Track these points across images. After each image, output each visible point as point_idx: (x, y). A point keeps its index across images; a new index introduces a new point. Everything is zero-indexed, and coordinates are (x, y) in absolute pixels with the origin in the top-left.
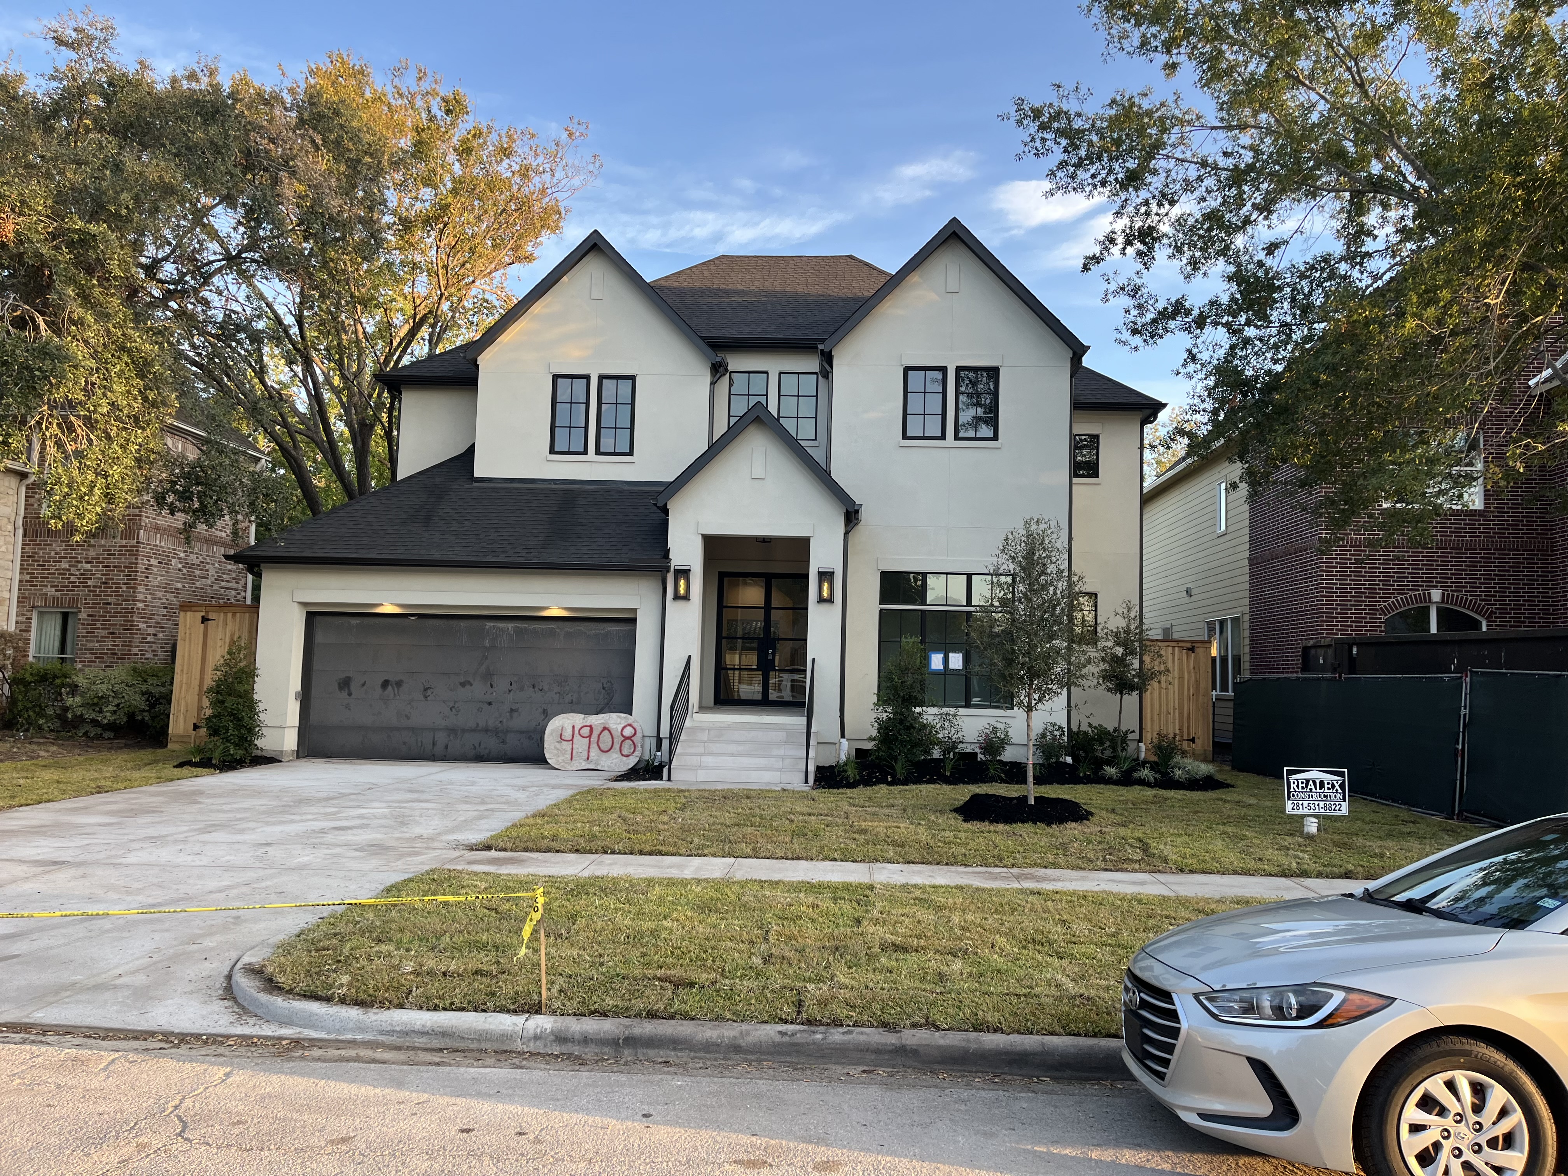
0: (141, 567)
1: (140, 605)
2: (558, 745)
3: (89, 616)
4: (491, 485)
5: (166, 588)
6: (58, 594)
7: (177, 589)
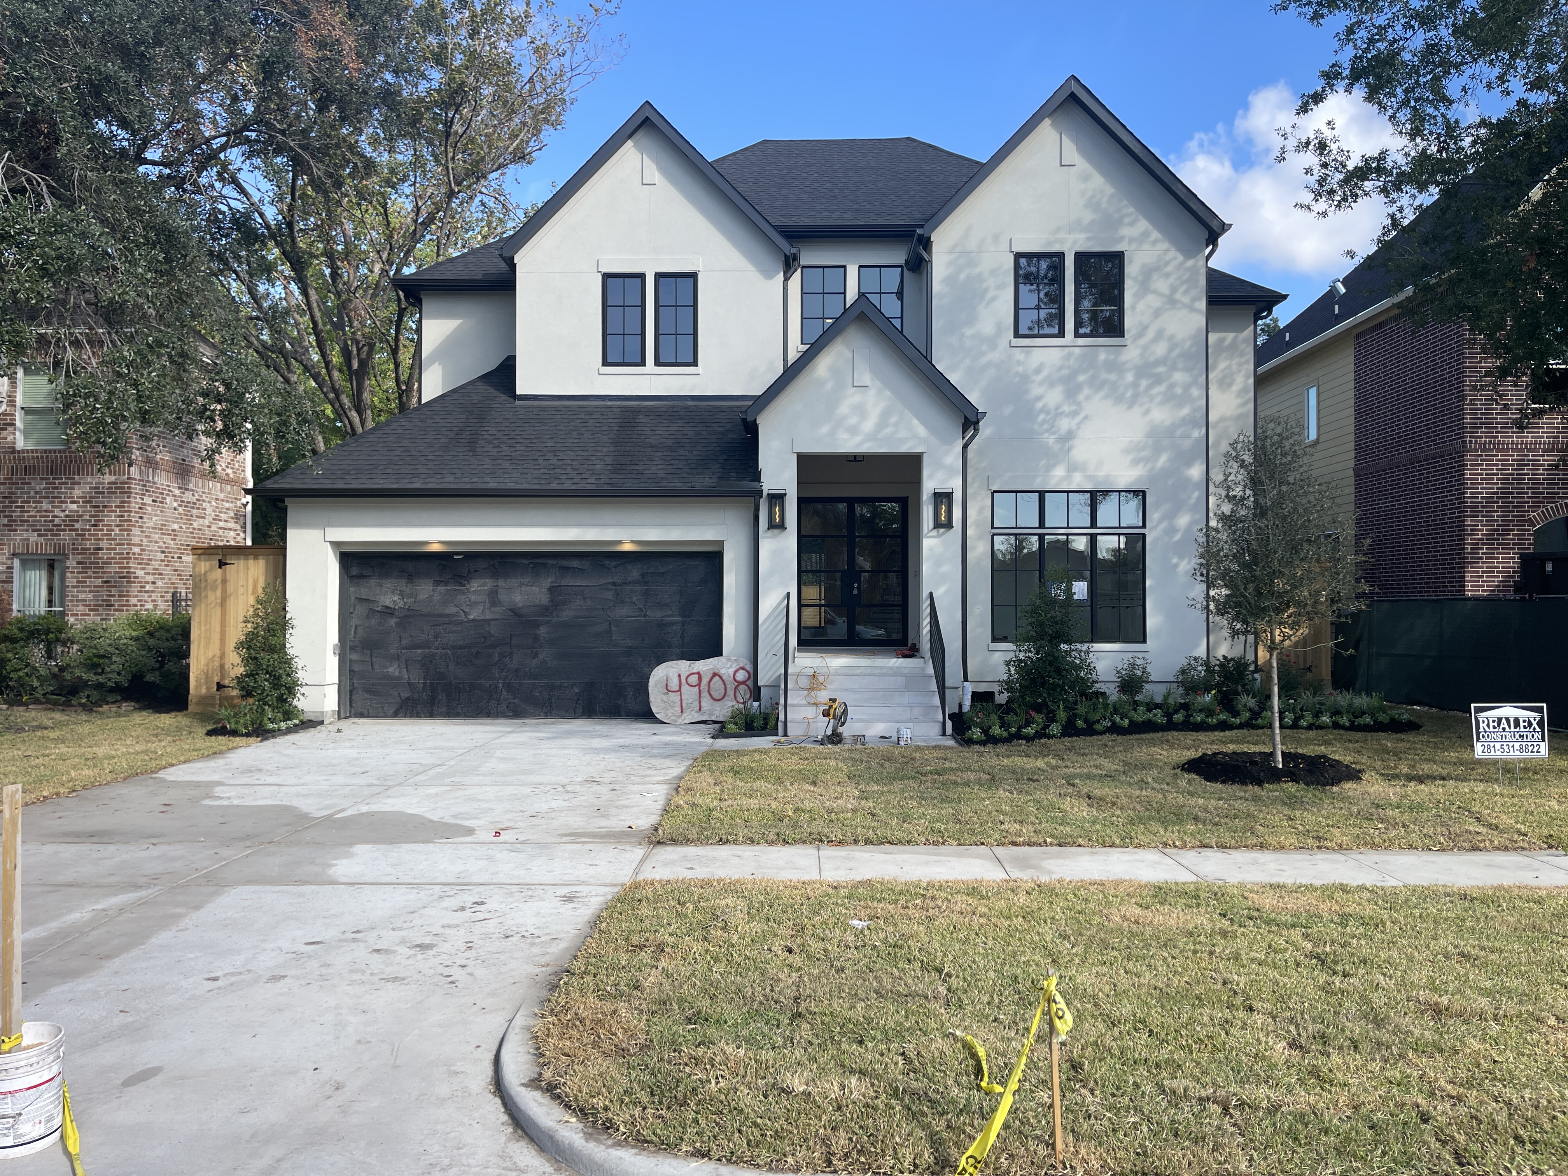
0: (134, 507)
1: (136, 550)
2: (665, 698)
3: (78, 563)
4: (536, 403)
5: (162, 529)
6: (42, 539)
7: (174, 530)
